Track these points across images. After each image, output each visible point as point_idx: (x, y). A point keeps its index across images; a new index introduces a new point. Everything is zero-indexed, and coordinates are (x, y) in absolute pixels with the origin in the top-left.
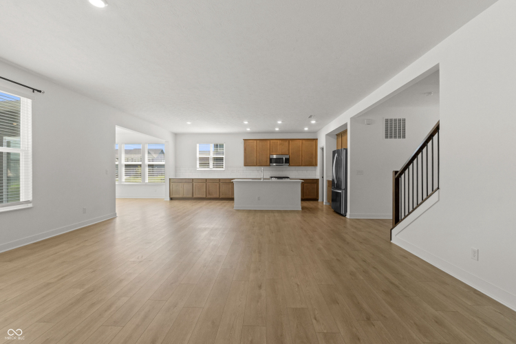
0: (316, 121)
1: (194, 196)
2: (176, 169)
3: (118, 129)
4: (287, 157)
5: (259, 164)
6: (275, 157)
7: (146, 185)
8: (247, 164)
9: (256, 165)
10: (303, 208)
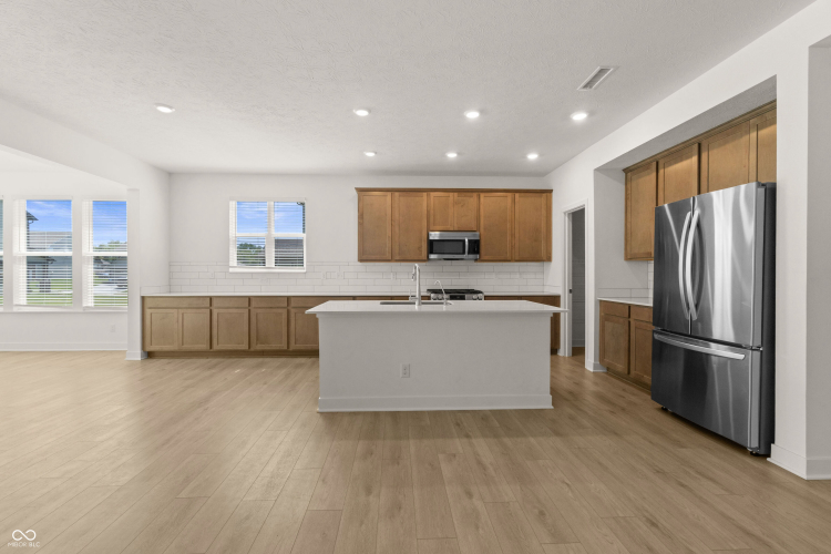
1: (216, 347)
2: (171, 268)
4: (475, 236)
5: (398, 255)
6: (435, 235)
7: (87, 312)
8: (364, 257)
9: (391, 260)
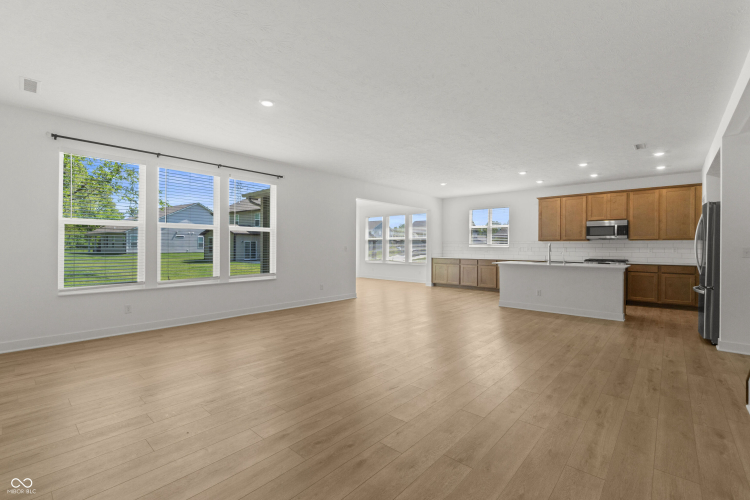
0: (667, 152)
1: (462, 284)
2: (443, 245)
3: (359, 201)
4: (624, 223)
5: (564, 236)
7: (410, 265)
8: (543, 238)
9: (560, 240)
10: (628, 318)
